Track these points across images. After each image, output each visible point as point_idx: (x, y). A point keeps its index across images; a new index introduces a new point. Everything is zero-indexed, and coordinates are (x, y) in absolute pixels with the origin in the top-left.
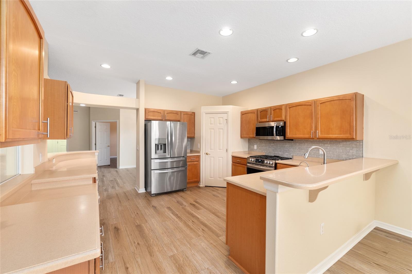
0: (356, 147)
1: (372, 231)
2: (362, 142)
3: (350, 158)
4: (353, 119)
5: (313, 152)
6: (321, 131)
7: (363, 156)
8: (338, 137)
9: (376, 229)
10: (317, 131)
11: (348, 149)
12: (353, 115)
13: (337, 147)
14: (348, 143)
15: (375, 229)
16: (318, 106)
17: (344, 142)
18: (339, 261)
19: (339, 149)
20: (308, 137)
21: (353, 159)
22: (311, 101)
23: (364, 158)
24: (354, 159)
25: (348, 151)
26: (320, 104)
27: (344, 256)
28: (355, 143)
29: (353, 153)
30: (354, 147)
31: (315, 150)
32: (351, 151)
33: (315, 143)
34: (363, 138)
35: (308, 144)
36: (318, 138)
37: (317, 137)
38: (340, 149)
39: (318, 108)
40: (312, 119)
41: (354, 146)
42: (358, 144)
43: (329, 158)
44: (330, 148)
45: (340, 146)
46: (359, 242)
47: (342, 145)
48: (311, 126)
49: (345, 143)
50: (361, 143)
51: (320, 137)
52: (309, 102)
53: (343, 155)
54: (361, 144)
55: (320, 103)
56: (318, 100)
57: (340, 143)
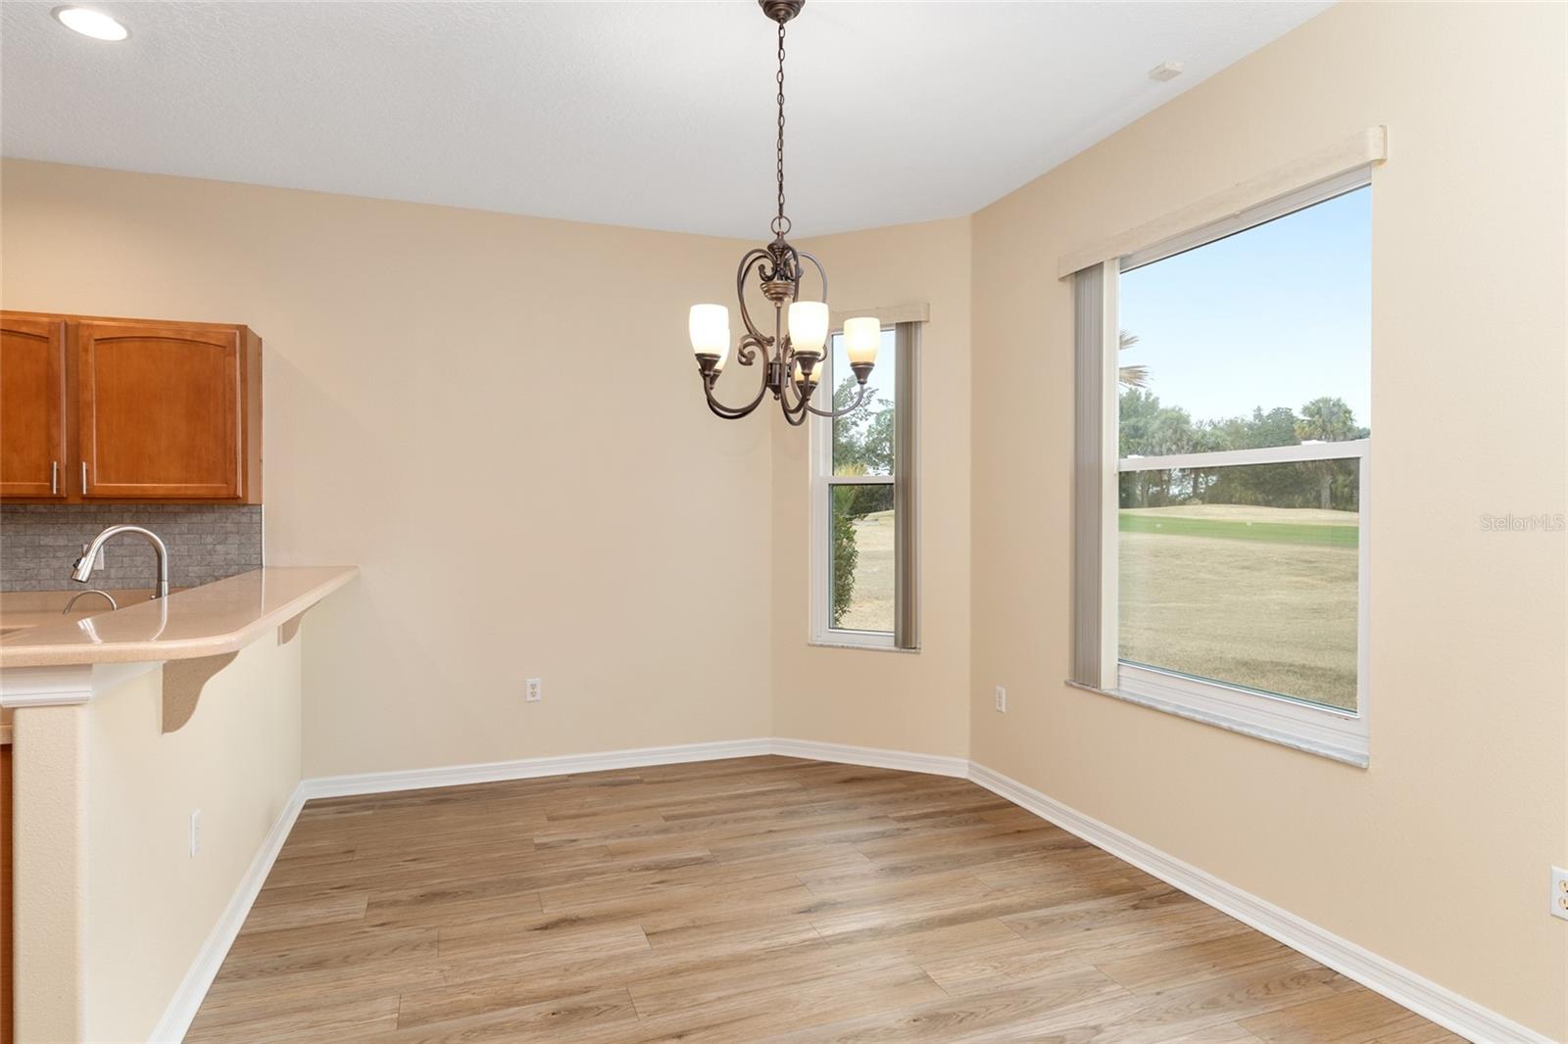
0: (238, 532)
1: (300, 816)
2: (256, 513)
3: (216, 574)
4: (234, 424)
5: (48, 566)
6: (102, 466)
7: (261, 564)
8: (178, 493)
9: (310, 805)
10: (84, 464)
11: (209, 539)
12: (233, 410)
13: (166, 534)
14: (209, 517)
15: (305, 807)
16: (86, 350)
17: (194, 514)
18: (239, 937)
19: (175, 545)
20: (31, 492)
21: (226, 577)
22: (46, 320)
23: (264, 569)
24: (230, 579)
25: (209, 547)
26: (93, 342)
27: (248, 917)
28: (234, 515)
29: (228, 554)
30: (231, 533)
31: (58, 554)
32: (218, 547)
33: (62, 520)
34: (260, 499)
35: (21, 527)
36: (84, 498)
37: (85, 492)
38: (178, 542)
39: (87, 361)
40: (53, 404)
41: (230, 526)
42: (245, 519)
43: (132, 586)
44: (136, 542)
45: (177, 531)
46: (277, 861)
47: (184, 528)
48: (49, 438)
49: (196, 518)
50: (254, 516)
51: (97, 493)
52: (35, 324)
53: (191, 568)
54: (256, 518)
55: (96, 340)
56: (82, 321)
57: (179, 521)
